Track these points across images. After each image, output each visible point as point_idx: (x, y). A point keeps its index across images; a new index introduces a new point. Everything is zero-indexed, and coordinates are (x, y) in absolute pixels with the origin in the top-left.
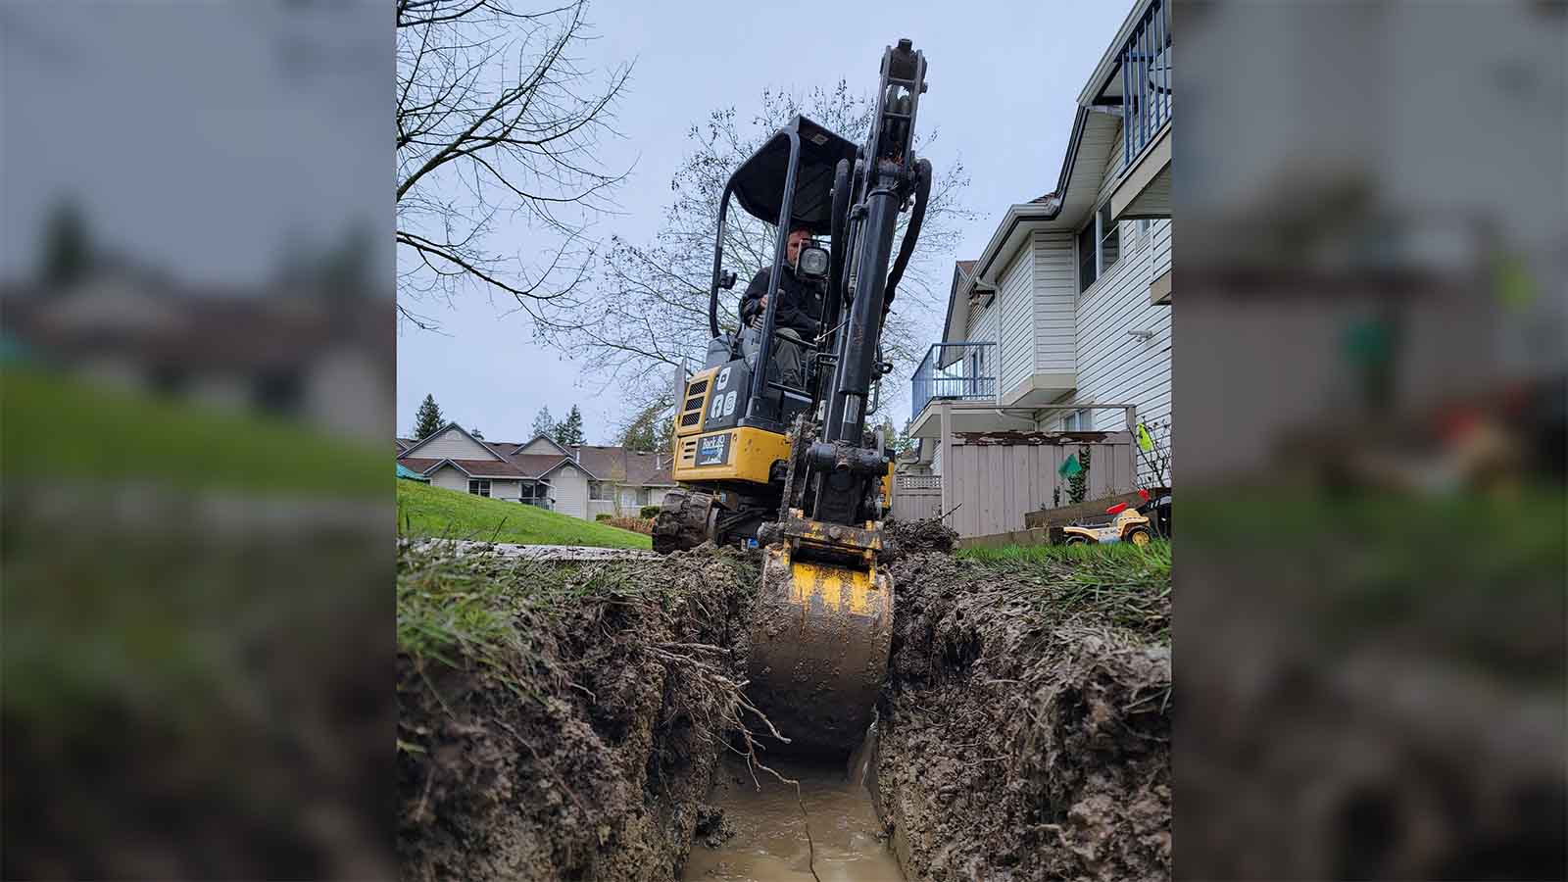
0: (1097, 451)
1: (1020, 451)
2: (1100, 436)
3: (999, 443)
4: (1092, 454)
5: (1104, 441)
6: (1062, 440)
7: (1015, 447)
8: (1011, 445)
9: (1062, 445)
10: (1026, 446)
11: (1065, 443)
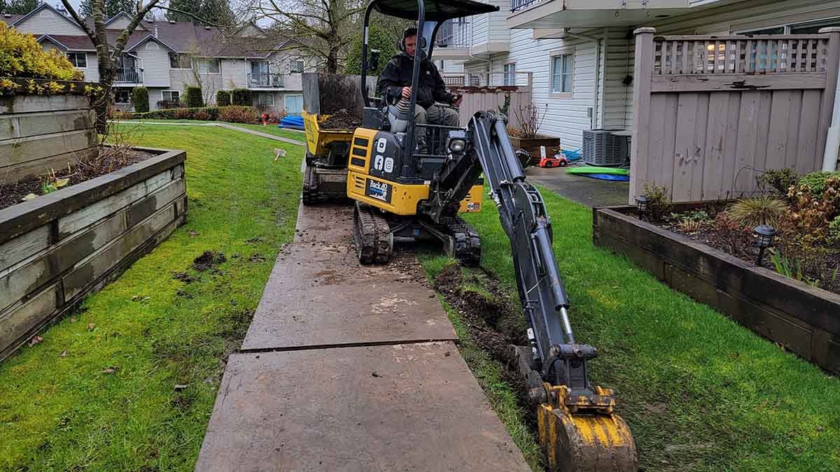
0: (513, 95)
1: (477, 95)
2: (514, 88)
3: (467, 92)
4: (511, 97)
5: (517, 91)
6: (497, 90)
7: (475, 94)
8: (473, 93)
9: (497, 93)
10: (480, 94)
11: (499, 92)
